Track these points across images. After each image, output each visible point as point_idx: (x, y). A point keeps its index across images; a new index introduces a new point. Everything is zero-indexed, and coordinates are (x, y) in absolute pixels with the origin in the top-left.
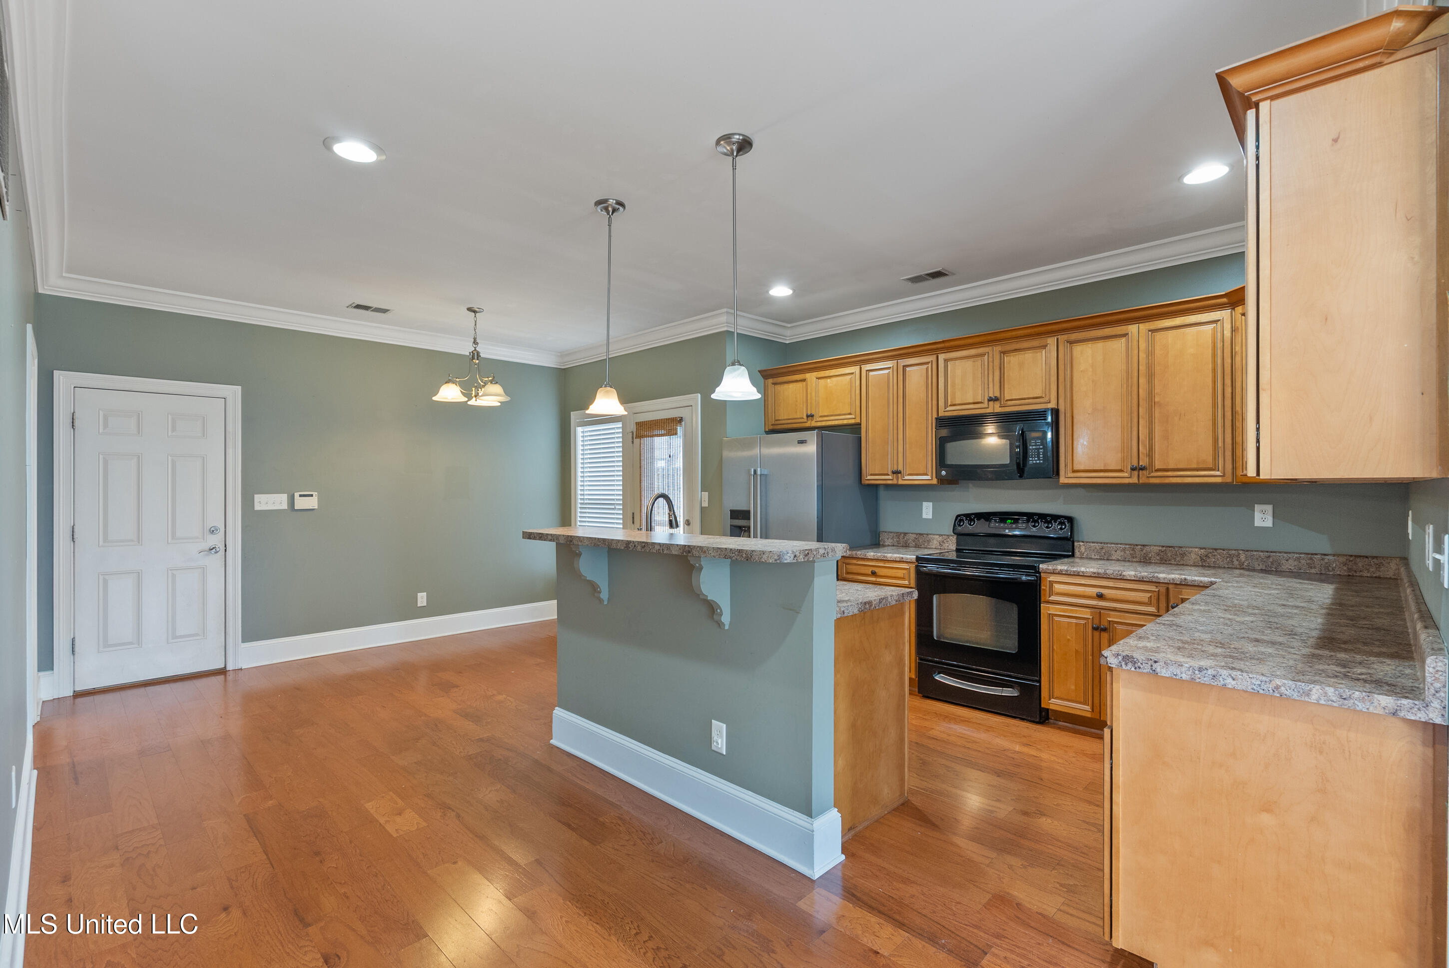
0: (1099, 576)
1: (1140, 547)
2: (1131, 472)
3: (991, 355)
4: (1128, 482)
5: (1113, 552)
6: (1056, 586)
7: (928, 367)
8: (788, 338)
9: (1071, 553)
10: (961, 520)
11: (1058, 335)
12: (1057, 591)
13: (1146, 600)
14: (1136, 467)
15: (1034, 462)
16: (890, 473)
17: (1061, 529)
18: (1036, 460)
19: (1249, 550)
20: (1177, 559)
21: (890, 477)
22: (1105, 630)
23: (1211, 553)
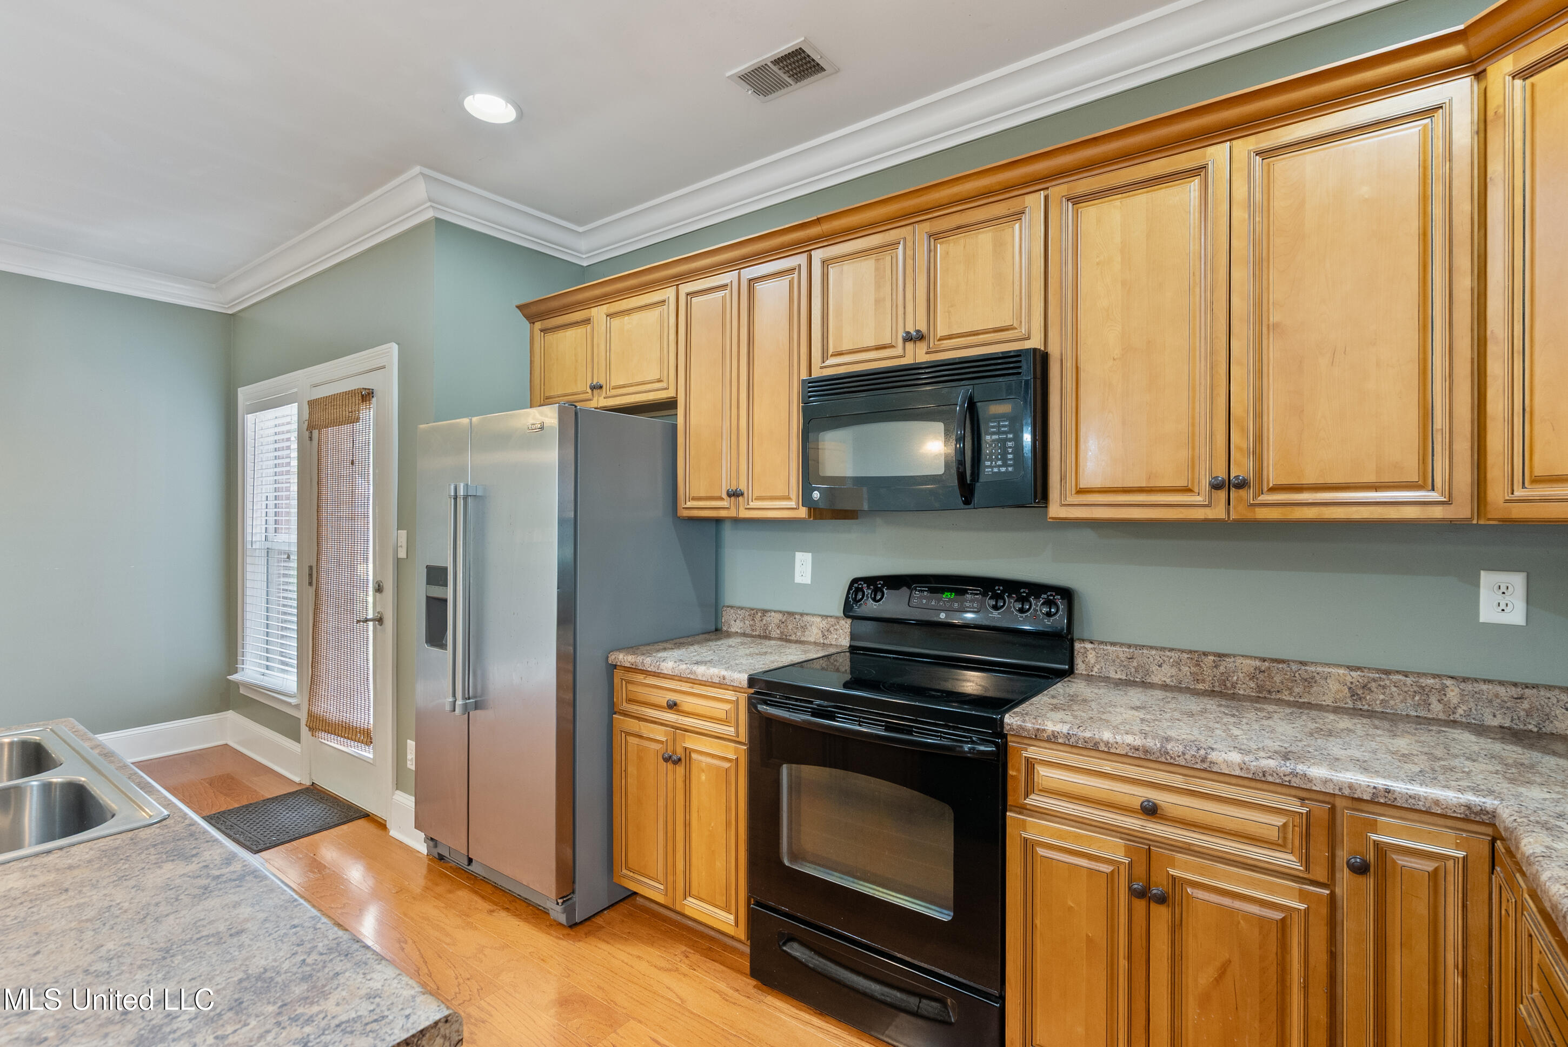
0: (1148, 757)
1: (1211, 658)
2: (1210, 492)
3: (909, 244)
4: (1203, 517)
5: (1155, 668)
6: (1043, 772)
7: (793, 278)
8: (584, 256)
9: (1067, 667)
10: (858, 590)
11: (1047, 188)
12: (1045, 784)
13: (1274, 835)
14: (1223, 481)
15: (996, 470)
16: (724, 495)
17: (1049, 614)
18: (999, 466)
19: (1468, 679)
20: (1297, 690)
21: (724, 504)
22: (1162, 900)
23: (1374, 680)
